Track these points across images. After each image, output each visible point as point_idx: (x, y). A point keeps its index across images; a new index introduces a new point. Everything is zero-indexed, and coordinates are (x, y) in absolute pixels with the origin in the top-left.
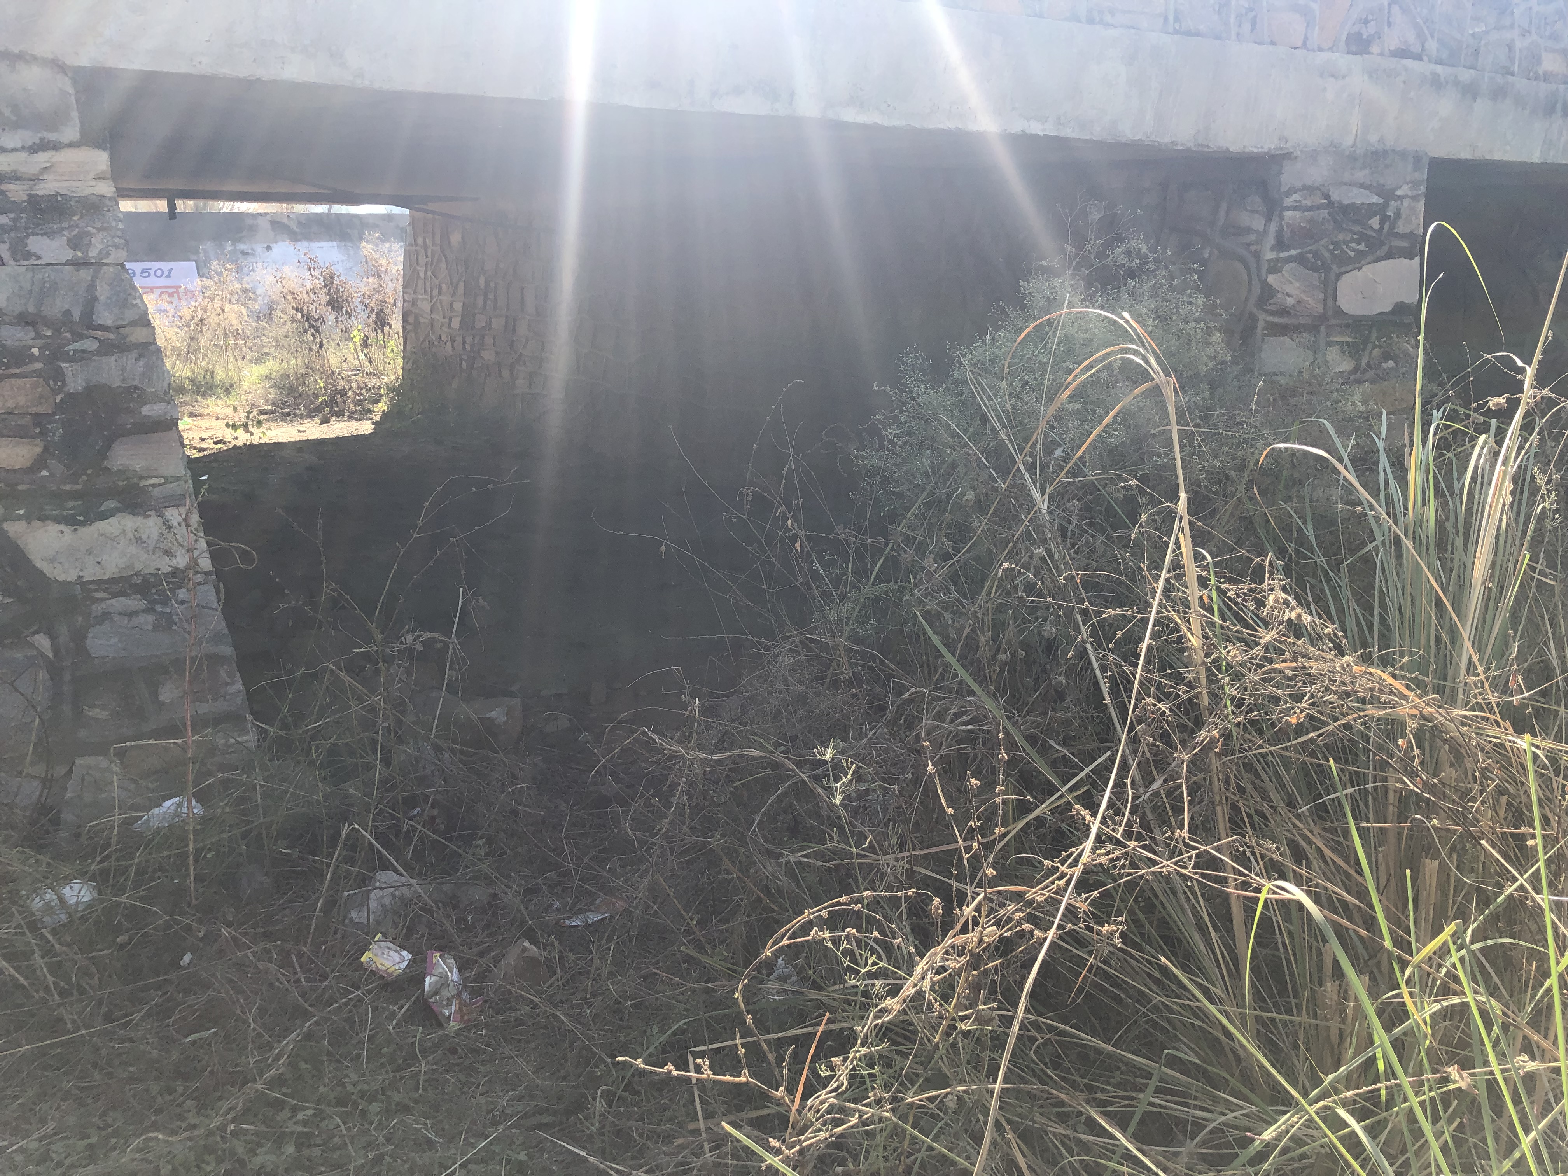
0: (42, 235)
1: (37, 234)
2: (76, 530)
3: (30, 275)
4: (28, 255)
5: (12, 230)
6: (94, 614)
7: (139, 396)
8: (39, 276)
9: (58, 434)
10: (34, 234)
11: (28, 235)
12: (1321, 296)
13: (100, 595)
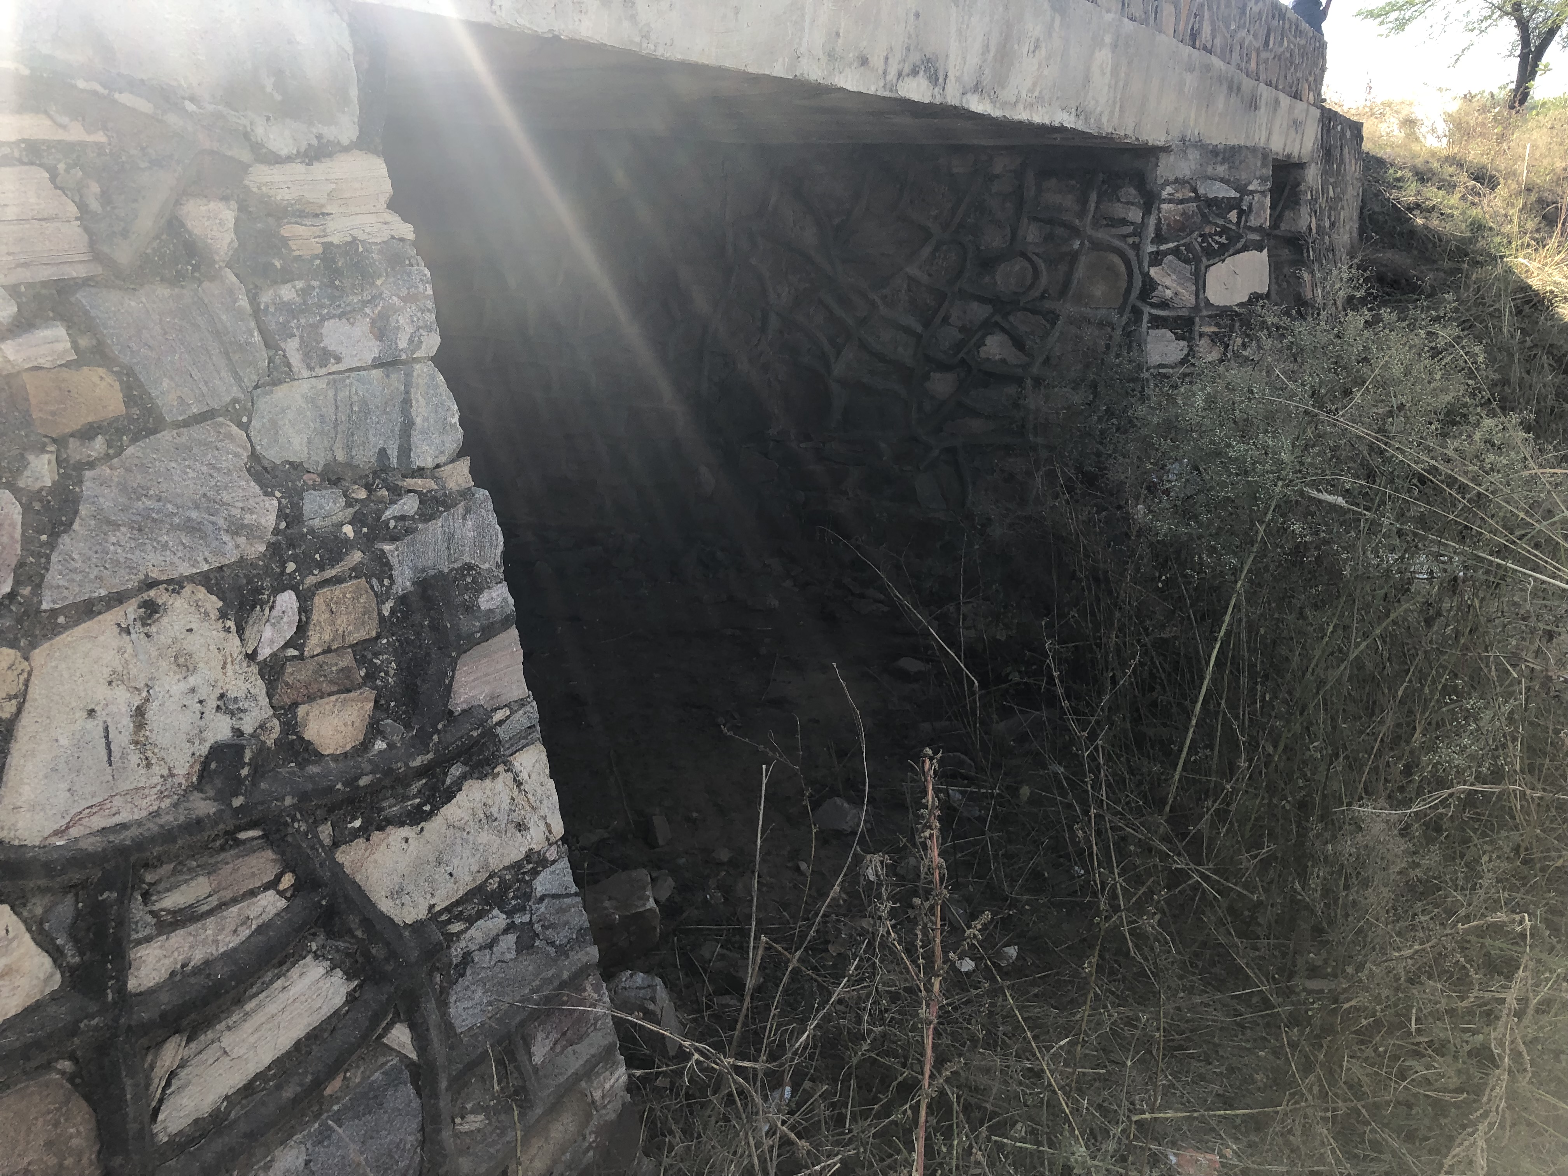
0: (340, 317)
1: (334, 316)
2: (422, 829)
3: (331, 393)
4: (326, 356)
5: (302, 311)
6: (455, 961)
7: (474, 581)
8: (343, 394)
9: (392, 672)
10: (331, 317)
11: (323, 319)
12: (1194, 288)
13: (455, 928)
